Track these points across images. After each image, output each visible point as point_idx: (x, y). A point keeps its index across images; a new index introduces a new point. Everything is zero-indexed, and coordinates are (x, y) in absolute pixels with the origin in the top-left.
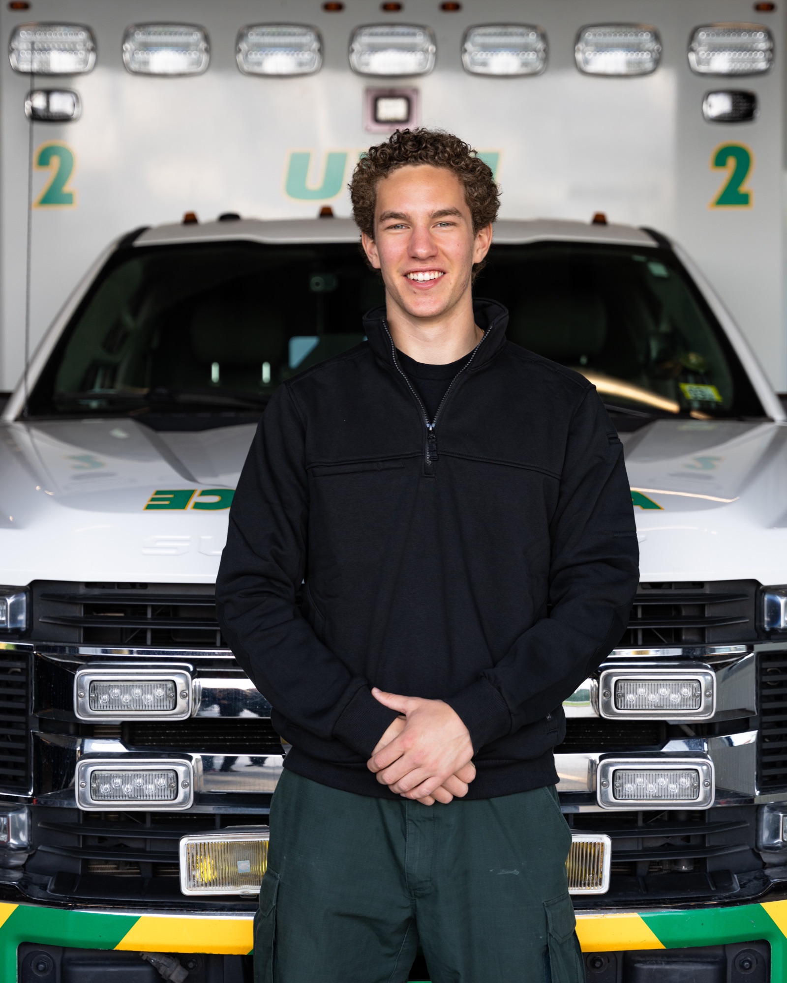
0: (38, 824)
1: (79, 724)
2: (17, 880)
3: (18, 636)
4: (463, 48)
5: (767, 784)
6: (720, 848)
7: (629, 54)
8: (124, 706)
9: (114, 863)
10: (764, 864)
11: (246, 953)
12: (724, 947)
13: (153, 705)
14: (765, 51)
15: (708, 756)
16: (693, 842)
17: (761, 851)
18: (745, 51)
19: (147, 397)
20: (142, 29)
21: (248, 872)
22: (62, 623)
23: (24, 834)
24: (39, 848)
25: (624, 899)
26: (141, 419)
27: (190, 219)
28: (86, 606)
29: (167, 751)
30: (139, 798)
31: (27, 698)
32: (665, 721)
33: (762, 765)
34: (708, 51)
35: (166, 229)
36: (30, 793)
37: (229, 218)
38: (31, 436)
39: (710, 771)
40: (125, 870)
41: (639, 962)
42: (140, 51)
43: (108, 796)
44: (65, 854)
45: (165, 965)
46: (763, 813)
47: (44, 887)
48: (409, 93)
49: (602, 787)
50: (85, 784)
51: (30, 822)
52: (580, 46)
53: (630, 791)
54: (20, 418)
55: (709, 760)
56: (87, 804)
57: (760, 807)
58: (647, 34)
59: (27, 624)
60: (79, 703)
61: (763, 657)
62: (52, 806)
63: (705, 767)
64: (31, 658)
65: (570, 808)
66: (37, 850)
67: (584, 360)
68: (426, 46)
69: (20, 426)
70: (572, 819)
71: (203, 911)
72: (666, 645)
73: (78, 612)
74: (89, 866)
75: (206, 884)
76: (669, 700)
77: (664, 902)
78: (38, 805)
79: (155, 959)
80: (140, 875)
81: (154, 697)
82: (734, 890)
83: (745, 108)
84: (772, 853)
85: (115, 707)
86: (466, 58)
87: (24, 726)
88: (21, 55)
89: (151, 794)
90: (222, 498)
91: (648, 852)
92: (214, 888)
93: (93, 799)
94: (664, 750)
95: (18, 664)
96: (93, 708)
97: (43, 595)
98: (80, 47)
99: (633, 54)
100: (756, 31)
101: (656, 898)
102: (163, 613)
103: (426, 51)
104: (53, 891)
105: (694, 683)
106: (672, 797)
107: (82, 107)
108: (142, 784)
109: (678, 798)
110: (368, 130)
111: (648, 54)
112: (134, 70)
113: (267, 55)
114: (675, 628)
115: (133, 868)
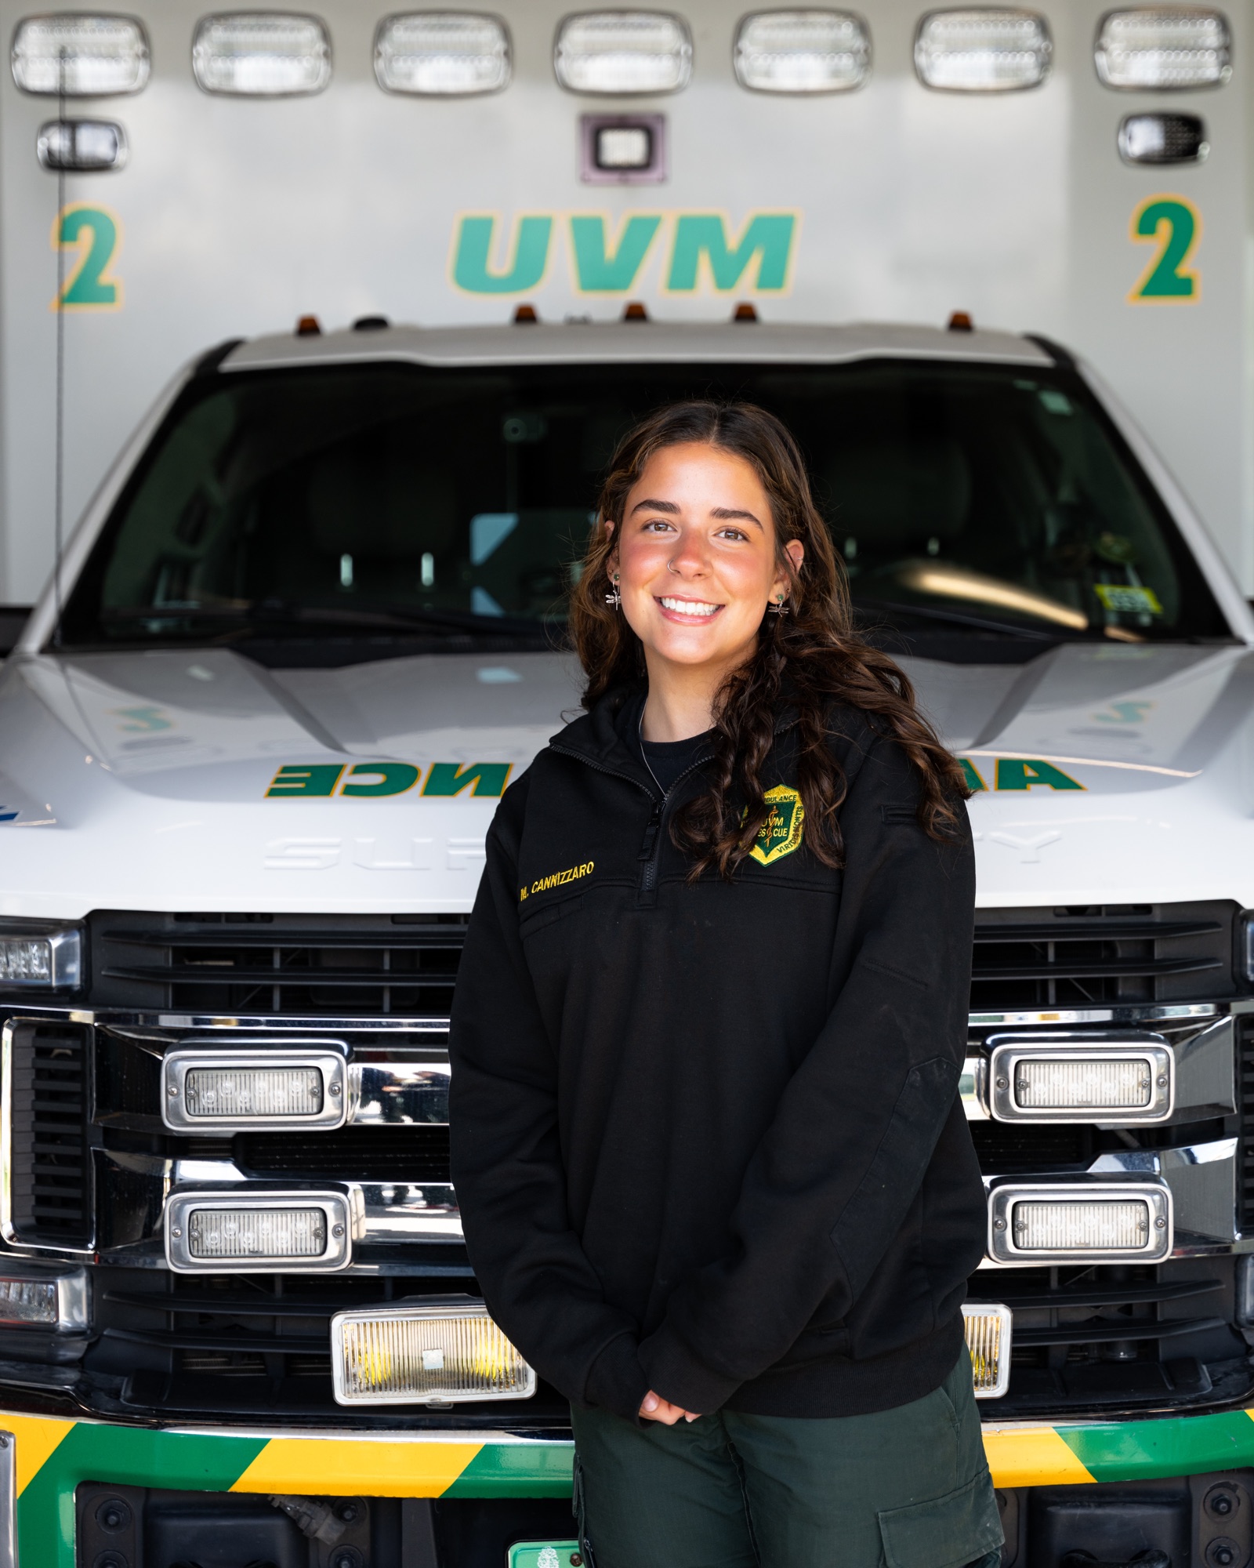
0: (102, 1295)
1: (166, 1136)
2: (71, 1382)
3: (68, 998)
4: (736, 49)
5: (1250, 1221)
6: (1179, 1323)
7: (1001, 55)
8: (240, 1108)
9: (223, 1354)
10: (1249, 1347)
11: (437, 1495)
12: (1187, 1478)
13: (286, 1107)
14: (1216, 50)
15: (1162, 1180)
16: (1137, 1313)
17: (1243, 1327)
18: (1184, 49)
19: (248, 614)
20: (222, 22)
21: (440, 1367)
22: (139, 977)
23: (81, 1310)
24: (105, 1333)
25: (1030, 1405)
26: (241, 649)
27: (308, 328)
28: (176, 950)
29: (308, 1178)
31: (81, 1096)
32: (1093, 1126)
33: (1244, 1193)
34: (1127, 51)
35: (270, 342)
36: (91, 1246)
37: (371, 324)
38: (68, 679)
39: (1166, 1202)
40: (240, 1365)
41: (1055, 1504)
42: (220, 56)
43: (216, 1251)
44: (147, 1341)
45: (308, 1515)
46: (1246, 1268)
47: (115, 1394)
48: (650, 121)
49: (996, 1230)
50: (179, 1232)
51: (90, 1291)
52: (924, 43)
53: (1039, 1235)
54: (48, 649)
55: (1164, 1185)
56: (184, 1263)
57: (1241, 1259)
58: (1029, 24)
59: (81, 980)
60: (170, 1104)
61: (1246, 1022)
62: (126, 1266)
63: (1158, 1197)
64: (92, 1034)
66: (102, 1335)
67: (934, 547)
68: (677, 47)
69: (49, 661)
71: (368, 1429)
72: (1094, 1004)
73: (163, 958)
74: (184, 1360)
75: (374, 1388)
76: (1101, 1091)
77: (1094, 1409)
78: (103, 1266)
79: (293, 1506)
80: (264, 1373)
81: (288, 1093)
82: (1204, 1389)
83: (1186, 141)
85: (227, 1109)
86: (742, 63)
87: (79, 1141)
88: (29, 64)
89: (284, 1246)
90: (388, 777)
91: (1066, 1329)
92: (386, 1393)
93: (193, 1256)
94: (1090, 1170)
95: (69, 1043)
96: (192, 1112)
97: (108, 934)
98: (124, 51)
99: (1007, 56)
100: (1202, 18)
101: (1081, 1403)
102: (298, 961)
103: (677, 54)
104: (130, 1400)
105: (1140, 1065)
106: (1106, 1245)
107: (128, 147)
108: (270, 1231)
109: (1115, 1245)
110: (585, 180)
111: (1031, 55)
112: (210, 88)
113: (422, 61)
114: (1106, 979)
115: (253, 1362)
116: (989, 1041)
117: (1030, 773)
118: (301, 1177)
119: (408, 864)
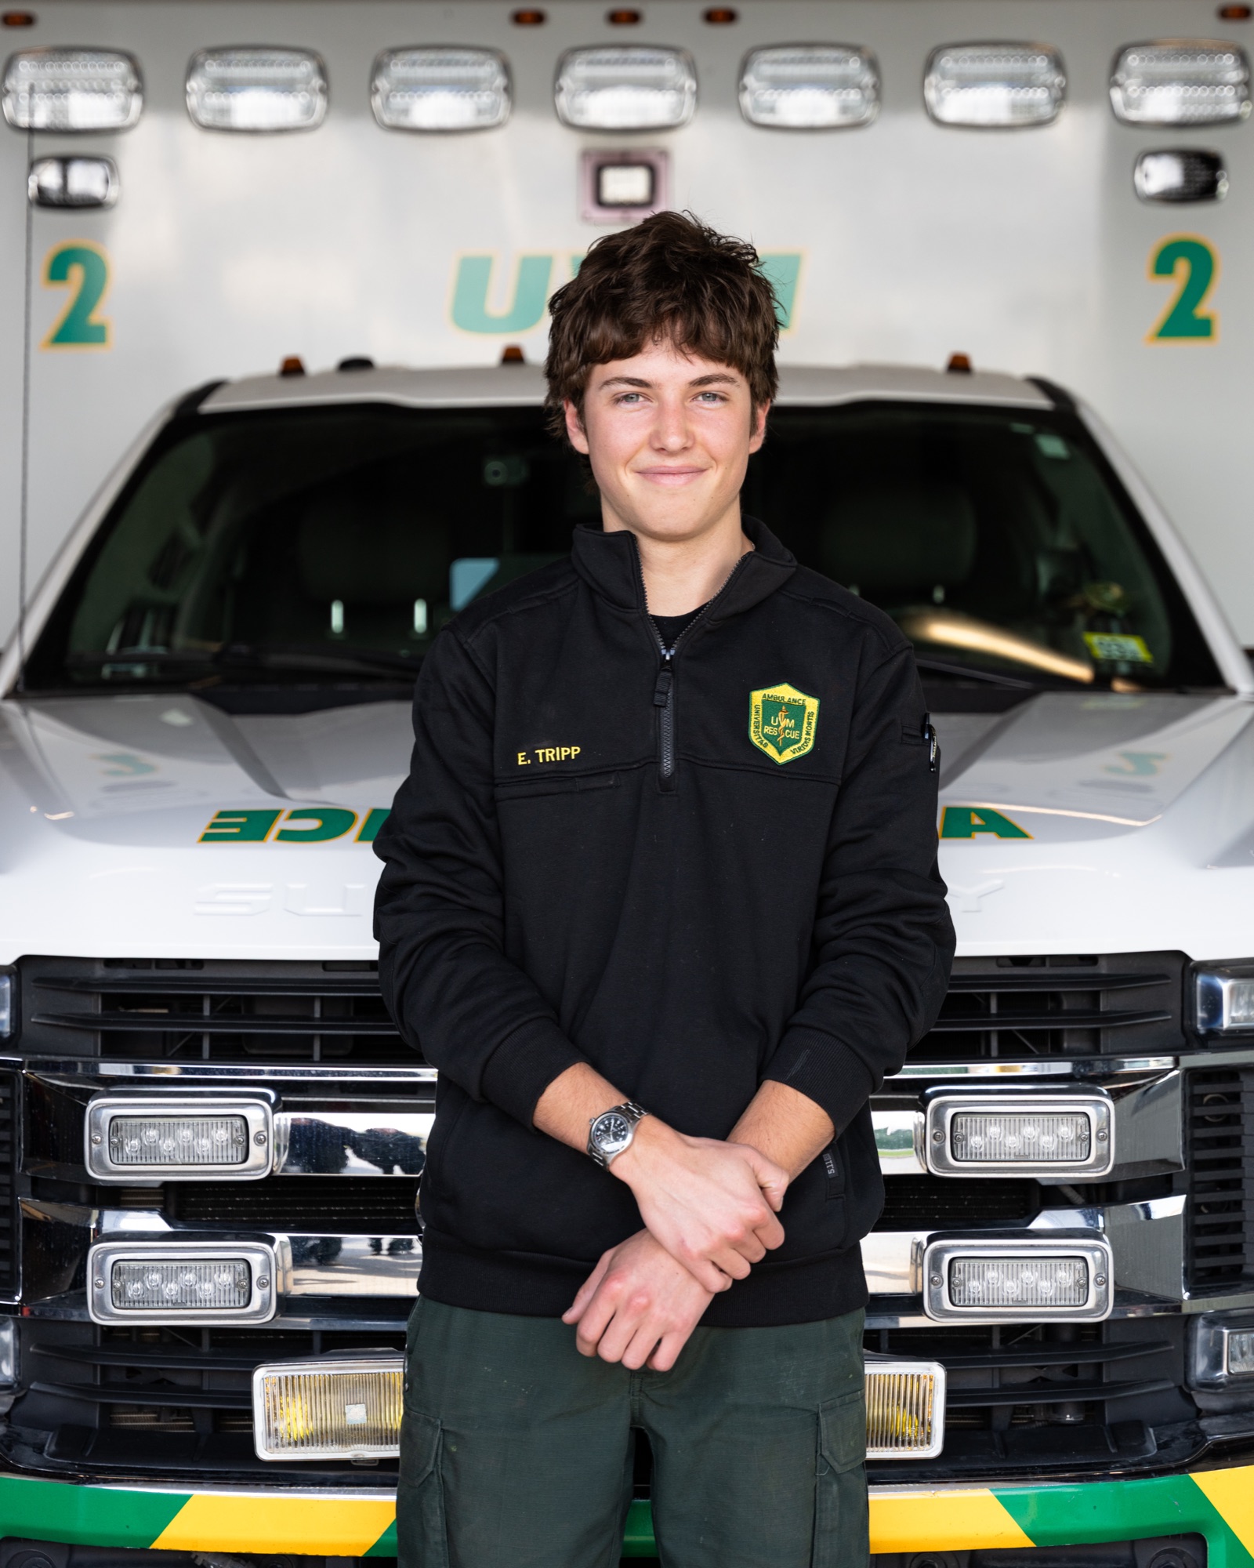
0: (29, 1347)
1: (95, 1186)
4: (741, 84)
5: (1202, 1281)
6: (1125, 1384)
8: (165, 1158)
9: (153, 1410)
10: (1199, 1411)
11: (360, 1554)
12: (1133, 1543)
13: (210, 1156)
14: (1235, 85)
15: (1104, 1236)
16: (1083, 1375)
17: (1193, 1390)
18: (1203, 84)
19: (217, 658)
20: (217, 56)
21: (363, 1423)
22: (67, 1024)
23: (8, 1364)
24: (32, 1387)
25: (968, 1466)
26: (207, 696)
27: (292, 369)
28: (105, 996)
29: (235, 1229)
30: (189, 1304)
31: (12, 1145)
32: (1033, 1180)
33: (1193, 1252)
34: (1143, 85)
35: (252, 383)
36: (18, 1298)
37: (356, 365)
38: (30, 723)
39: (1106, 1260)
40: (170, 1421)
42: (214, 92)
43: (139, 1302)
44: (72, 1395)
46: (1196, 1328)
47: (39, 1448)
48: (653, 158)
49: (932, 1286)
50: (102, 1283)
51: (17, 1344)
52: (933, 79)
53: (976, 1292)
54: (12, 694)
55: (1105, 1242)
56: (107, 1314)
57: (1191, 1318)
58: (1043, 59)
59: (11, 1027)
60: (93, 1152)
61: (1195, 1076)
62: (52, 1319)
63: (1100, 1254)
64: (19, 1081)
65: (882, 1320)
66: (29, 1389)
67: (939, 595)
68: (681, 82)
69: (12, 706)
70: (887, 1337)
71: (291, 1485)
72: (1037, 1056)
73: (94, 1006)
74: (112, 1416)
75: (296, 1443)
76: (1039, 1145)
77: (1033, 1470)
78: (30, 1317)
79: (216, 1564)
80: (194, 1429)
81: (213, 1142)
82: (1148, 1452)
83: (1204, 178)
84: (1212, 1394)
85: (151, 1158)
86: (746, 100)
87: (8, 1191)
88: (20, 100)
89: (208, 1298)
90: (324, 822)
91: (1008, 1391)
92: (308, 1448)
93: (115, 1307)
94: (1032, 1226)
95: (2, 1091)
96: (115, 1161)
97: (38, 980)
98: (116, 86)
99: (1018, 91)
100: (1221, 53)
101: (1020, 1466)
102: (228, 1008)
103: (682, 89)
104: (53, 1455)
105: (1079, 1118)
106: (1044, 1303)
107: (120, 184)
108: (193, 1283)
109: (1054, 1303)
110: (586, 218)
111: (1044, 90)
112: (204, 124)
113: (420, 97)
114: (1052, 1030)
115: (182, 1418)
116: (929, 1091)
117: (976, 821)
118: (227, 1228)
119: (339, 910)
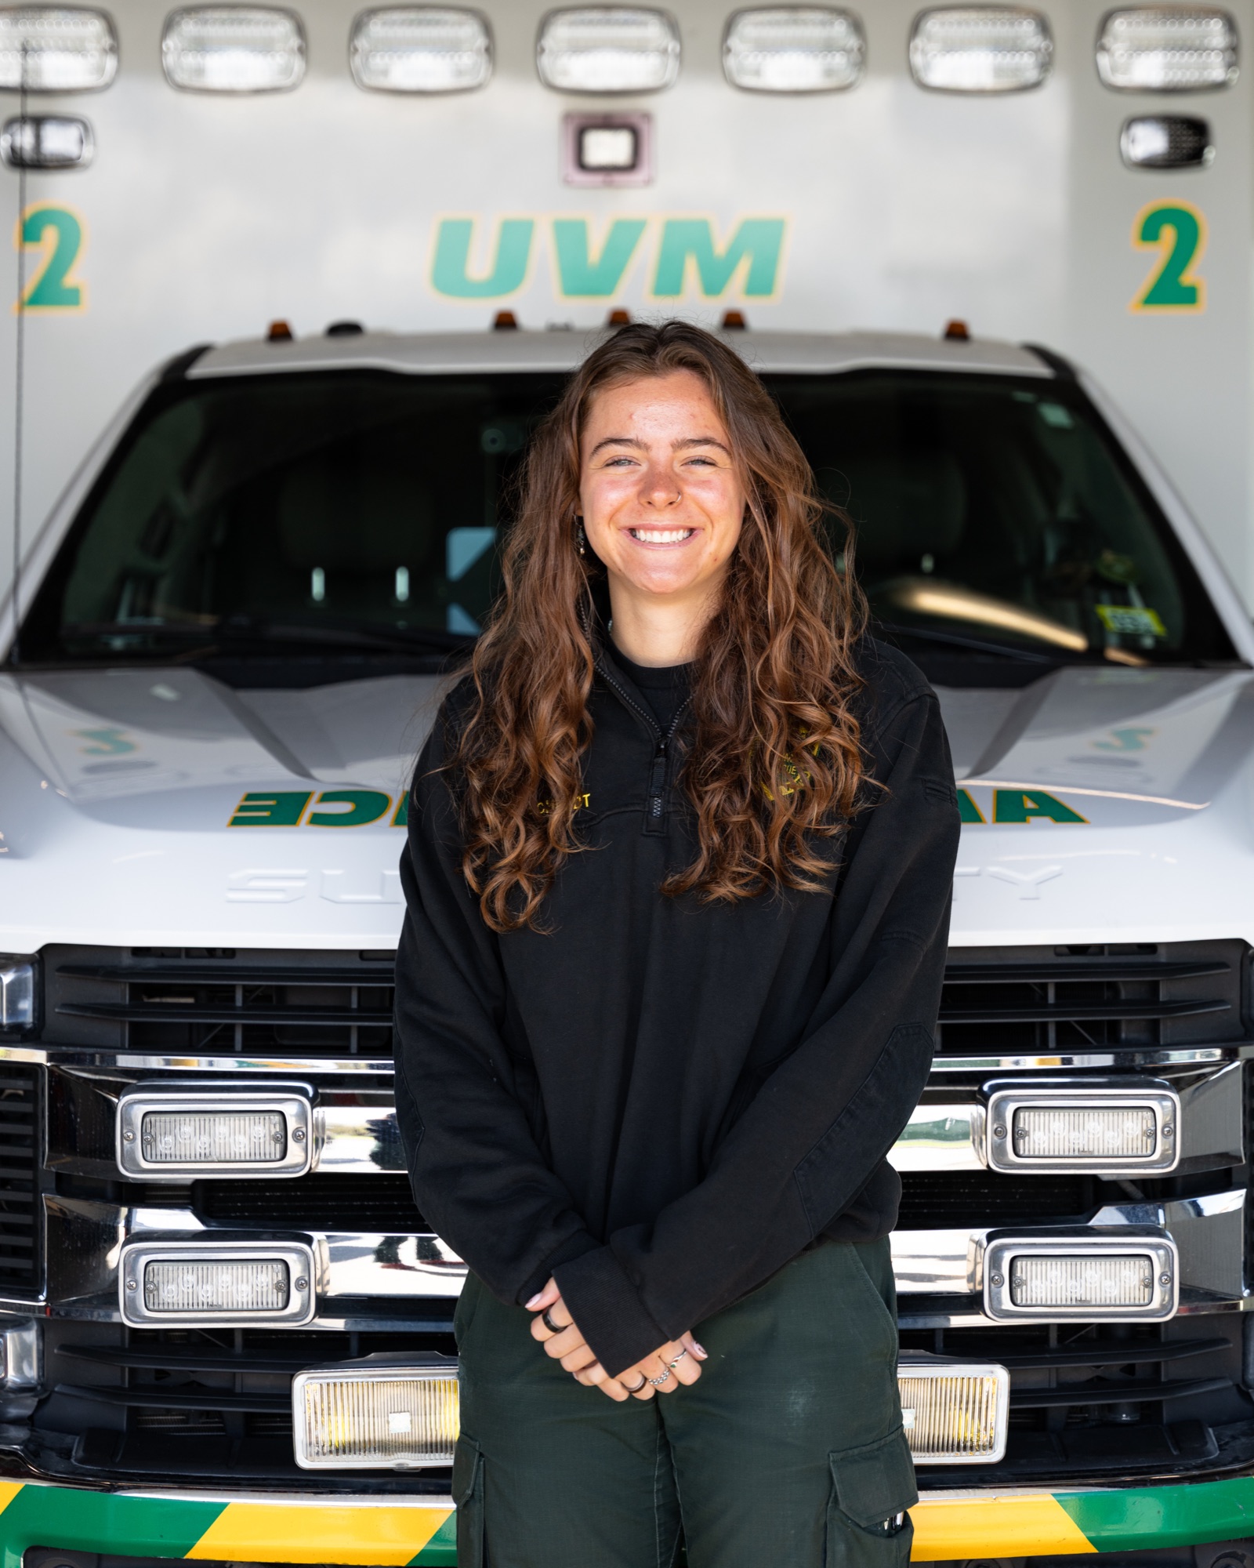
0: (53, 1349)
1: (124, 1184)
2: (19, 1441)
3: (20, 1036)
4: (724, 48)
6: (1185, 1383)
7: (1000, 55)
8: (200, 1155)
9: (181, 1412)
11: (404, 1563)
12: (1193, 1548)
13: (247, 1153)
14: (1223, 51)
15: (1167, 1233)
16: (1140, 1374)
17: (1251, 1388)
18: (1189, 49)
19: (215, 630)
20: (193, 15)
23: (31, 1364)
24: (56, 1389)
25: (1028, 1470)
27: (280, 333)
28: (133, 986)
29: (270, 1228)
30: (225, 1307)
31: (34, 1142)
32: (1095, 1177)
33: (1251, 1247)
34: (1129, 51)
35: (239, 348)
36: (41, 1298)
37: (344, 330)
38: (25, 698)
39: (1171, 1257)
40: (199, 1423)
42: (190, 51)
43: (173, 1304)
44: (100, 1399)
46: (1253, 1325)
47: (66, 1454)
48: (635, 120)
49: (992, 1285)
50: (135, 1284)
51: (41, 1344)
52: (919, 42)
53: (1039, 1292)
54: (5, 666)
55: (1170, 1240)
56: (139, 1316)
57: (1249, 1315)
58: (1029, 23)
59: (34, 1017)
60: (125, 1149)
61: (1252, 1067)
62: (78, 1319)
63: (1163, 1252)
64: (43, 1074)
65: (938, 1319)
66: (53, 1391)
67: (928, 564)
68: (664, 44)
69: (7, 679)
70: (942, 1337)
71: (331, 1493)
72: (1096, 1048)
73: (118, 994)
74: (139, 1418)
75: (337, 1451)
76: (1104, 1142)
77: (1093, 1474)
78: (53, 1318)
80: (223, 1431)
81: (250, 1139)
82: (1210, 1453)
83: (1190, 145)
85: (185, 1155)
86: (731, 62)
87: (31, 1187)
89: (245, 1300)
90: (357, 805)
91: (1065, 1390)
92: (350, 1456)
93: (148, 1309)
94: (1091, 1223)
95: (21, 1083)
96: (149, 1158)
97: (63, 969)
98: (91, 45)
99: (1005, 56)
100: (1207, 18)
101: (1081, 1469)
102: (259, 999)
103: (664, 52)
104: (81, 1461)
105: (1145, 1113)
106: (1108, 1302)
107: (95, 144)
108: (230, 1284)
109: (1118, 1302)
110: (567, 182)
111: (1030, 55)
112: (179, 83)
113: (400, 57)
114: (1108, 1021)
115: (211, 1420)
116: (986, 1088)
117: (1029, 804)
118: (262, 1226)
119: (378, 898)
